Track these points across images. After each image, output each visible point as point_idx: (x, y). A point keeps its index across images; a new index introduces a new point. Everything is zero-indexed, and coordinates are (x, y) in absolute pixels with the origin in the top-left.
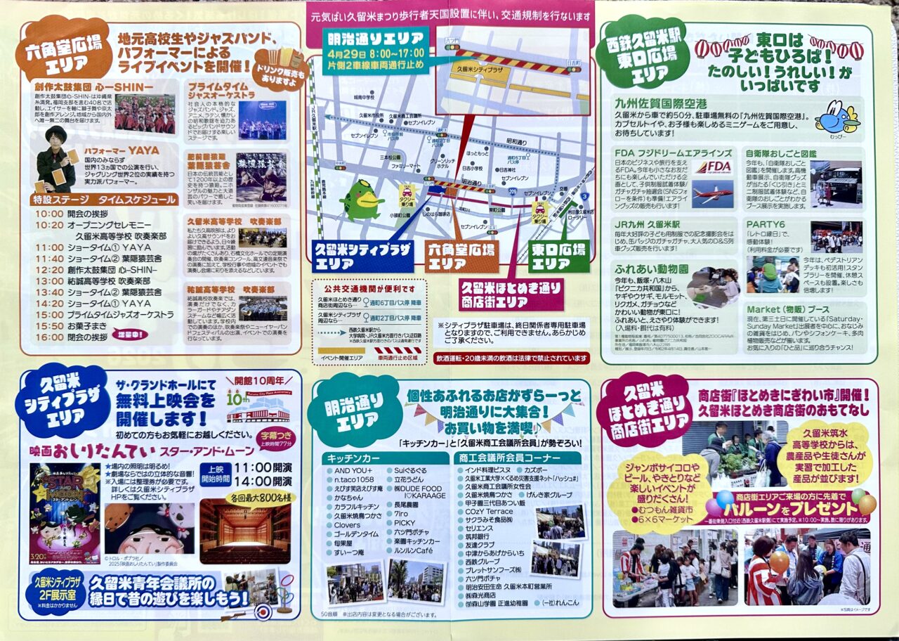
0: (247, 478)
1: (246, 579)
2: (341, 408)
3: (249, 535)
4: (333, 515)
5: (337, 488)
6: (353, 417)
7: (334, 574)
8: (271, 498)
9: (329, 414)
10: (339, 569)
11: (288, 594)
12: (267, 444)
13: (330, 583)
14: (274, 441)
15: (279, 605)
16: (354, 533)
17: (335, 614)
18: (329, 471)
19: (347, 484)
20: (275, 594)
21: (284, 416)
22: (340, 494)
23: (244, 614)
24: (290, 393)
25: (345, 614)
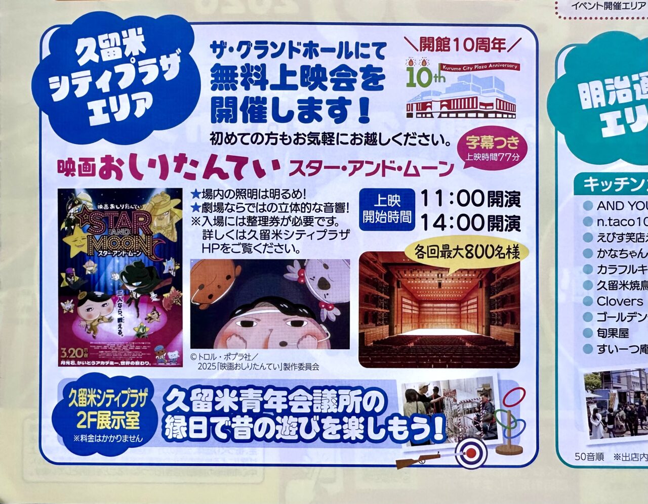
0: (442, 216)
1: (441, 394)
2: (607, 94)
3: (447, 316)
4: (595, 282)
5: (602, 235)
6: (629, 111)
7: (598, 387)
8: (485, 251)
9: (586, 105)
10: (606, 377)
11: (516, 421)
12: (477, 157)
13: (590, 401)
14: (489, 151)
15: (500, 441)
16: (632, 315)
17: (601, 456)
18: (588, 206)
19: (619, 230)
20: (492, 421)
21: (507, 109)
22: (607, 246)
23: (438, 456)
24: (516, 67)
25: (617, 457)
